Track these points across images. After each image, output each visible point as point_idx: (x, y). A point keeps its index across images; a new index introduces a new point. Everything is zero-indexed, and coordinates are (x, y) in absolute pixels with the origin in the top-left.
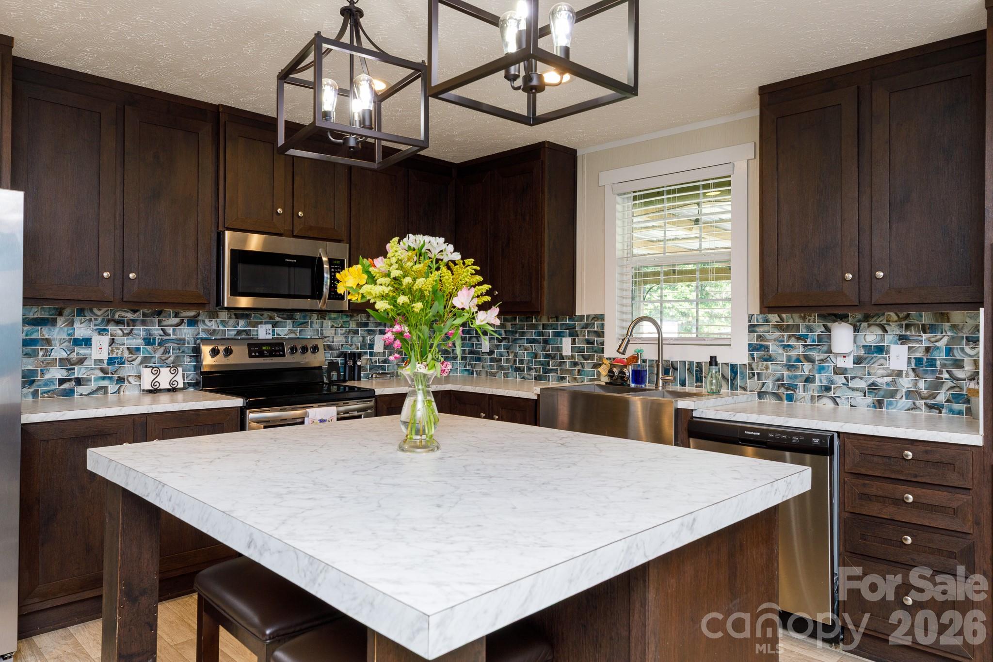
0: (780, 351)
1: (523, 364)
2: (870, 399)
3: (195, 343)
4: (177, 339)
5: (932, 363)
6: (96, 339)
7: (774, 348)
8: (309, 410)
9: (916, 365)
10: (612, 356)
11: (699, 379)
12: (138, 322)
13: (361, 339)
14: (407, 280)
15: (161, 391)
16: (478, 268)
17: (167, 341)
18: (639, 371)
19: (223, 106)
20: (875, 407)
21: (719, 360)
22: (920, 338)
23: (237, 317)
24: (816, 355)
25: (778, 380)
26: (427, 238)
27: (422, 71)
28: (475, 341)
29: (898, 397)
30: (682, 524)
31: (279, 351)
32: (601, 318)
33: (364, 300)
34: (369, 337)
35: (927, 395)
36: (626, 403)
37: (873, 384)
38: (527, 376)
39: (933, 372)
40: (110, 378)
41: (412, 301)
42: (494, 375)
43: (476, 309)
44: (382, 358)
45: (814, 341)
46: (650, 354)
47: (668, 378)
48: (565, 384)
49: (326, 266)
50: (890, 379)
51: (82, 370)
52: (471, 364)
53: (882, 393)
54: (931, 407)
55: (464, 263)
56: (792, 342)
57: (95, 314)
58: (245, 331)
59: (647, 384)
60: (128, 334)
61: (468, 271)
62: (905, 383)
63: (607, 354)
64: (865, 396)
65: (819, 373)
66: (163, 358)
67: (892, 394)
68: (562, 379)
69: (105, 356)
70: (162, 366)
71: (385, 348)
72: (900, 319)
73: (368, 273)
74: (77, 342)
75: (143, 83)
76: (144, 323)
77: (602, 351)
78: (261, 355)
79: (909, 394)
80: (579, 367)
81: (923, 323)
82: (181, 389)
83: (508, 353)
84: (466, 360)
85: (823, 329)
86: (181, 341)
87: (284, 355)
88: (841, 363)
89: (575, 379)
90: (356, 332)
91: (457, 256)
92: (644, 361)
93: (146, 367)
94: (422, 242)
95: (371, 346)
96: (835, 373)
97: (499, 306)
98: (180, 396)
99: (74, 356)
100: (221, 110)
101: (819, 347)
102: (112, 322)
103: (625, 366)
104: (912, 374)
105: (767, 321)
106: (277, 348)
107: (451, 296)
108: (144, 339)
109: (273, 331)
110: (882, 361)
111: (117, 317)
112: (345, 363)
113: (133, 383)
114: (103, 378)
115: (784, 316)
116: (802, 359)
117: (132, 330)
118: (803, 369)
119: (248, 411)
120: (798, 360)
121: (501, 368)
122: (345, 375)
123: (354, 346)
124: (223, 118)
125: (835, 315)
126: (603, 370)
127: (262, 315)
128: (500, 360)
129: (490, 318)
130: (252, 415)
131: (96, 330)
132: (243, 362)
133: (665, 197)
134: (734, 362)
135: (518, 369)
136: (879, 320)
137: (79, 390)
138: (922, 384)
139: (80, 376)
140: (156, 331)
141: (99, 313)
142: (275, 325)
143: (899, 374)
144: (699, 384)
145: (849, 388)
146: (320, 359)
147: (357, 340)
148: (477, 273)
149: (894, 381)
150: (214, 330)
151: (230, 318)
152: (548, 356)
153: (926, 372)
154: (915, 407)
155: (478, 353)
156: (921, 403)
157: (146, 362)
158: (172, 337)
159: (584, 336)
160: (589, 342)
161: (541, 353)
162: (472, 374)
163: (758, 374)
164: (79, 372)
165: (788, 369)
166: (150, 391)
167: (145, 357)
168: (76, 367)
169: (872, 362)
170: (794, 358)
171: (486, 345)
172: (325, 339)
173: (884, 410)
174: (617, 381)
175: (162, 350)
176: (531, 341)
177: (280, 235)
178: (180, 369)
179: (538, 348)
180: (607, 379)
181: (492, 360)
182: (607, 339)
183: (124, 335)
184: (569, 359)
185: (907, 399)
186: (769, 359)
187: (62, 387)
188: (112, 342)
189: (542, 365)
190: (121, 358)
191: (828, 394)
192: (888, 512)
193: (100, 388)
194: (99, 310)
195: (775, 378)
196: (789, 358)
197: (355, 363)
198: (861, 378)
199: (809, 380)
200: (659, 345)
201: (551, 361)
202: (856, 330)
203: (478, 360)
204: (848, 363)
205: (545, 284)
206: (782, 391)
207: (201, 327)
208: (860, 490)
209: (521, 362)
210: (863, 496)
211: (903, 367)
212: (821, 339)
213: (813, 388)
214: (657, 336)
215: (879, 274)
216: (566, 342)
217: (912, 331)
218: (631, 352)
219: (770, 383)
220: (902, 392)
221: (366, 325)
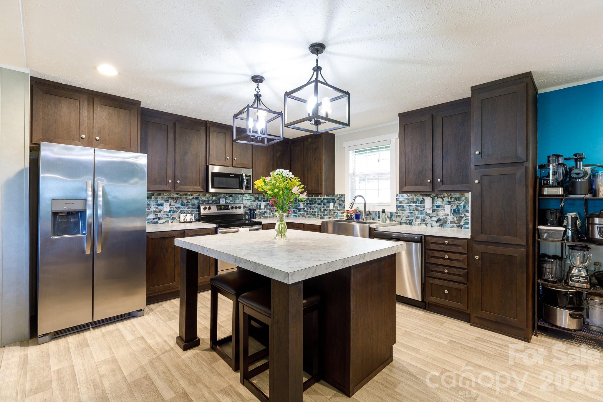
0: (408, 207)
1: (316, 213)
2: (438, 224)
3: (198, 205)
4: (192, 204)
5: (459, 211)
6: (165, 204)
7: (406, 207)
8: (239, 229)
9: (453, 212)
10: (348, 210)
11: (379, 218)
12: (179, 198)
13: (256, 204)
14: (278, 184)
15: (187, 222)
16: (300, 180)
17: (189, 204)
18: (358, 215)
19: (209, 121)
20: (440, 227)
21: (385, 211)
22: (455, 202)
23: (213, 196)
25: (407, 218)
26: (283, 170)
27: (281, 115)
28: (298, 204)
29: (448, 223)
30: (361, 257)
31: (227, 208)
32: (344, 195)
33: (263, 190)
34: (259, 203)
35: (457, 222)
36: (353, 226)
37: (439, 219)
38: (317, 217)
39: (459, 214)
40: (170, 218)
41: (279, 191)
42: (305, 217)
43: (299, 193)
44: (264, 211)
45: (419, 204)
46: (362, 208)
47: (368, 217)
48: (331, 220)
49: (244, 177)
50: (444, 217)
51: (160, 215)
52: (297, 213)
53: (442, 222)
54: (458, 227)
55: (295, 178)
56: (412, 204)
57: (164, 195)
58: (215, 201)
59: (361, 220)
60: (176, 202)
61: (296, 180)
62: (450, 218)
63: (346, 209)
64: (436, 223)
65: (421, 215)
66: (187, 211)
67: (446, 222)
68: (330, 218)
69: (168, 210)
70: (187, 213)
71: (265, 207)
72: (448, 196)
73: (264, 182)
74: (159, 205)
75: (182, 114)
76: (181, 198)
77: (345, 208)
78: (221, 209)
79: (451, 222)
80: (336, 214)
81: (456, 197)
82: (194, 222)
83: (310, 208)
84: (295, 211)
85: (422, 199)
86: (193, 205)
87: (229, 210)
88: (428, 211)
89: (335, 218)
90: (254, 201)
91: (293, 176)
92: (360, 211)
93: (182, 214)
94: (282, 172)
95: (260, 206)
96: (426, 215)
97: (307, 192)
98: (193, 224)
99: (157, 210)
100: (208, 122)
101: (421, 206)
102: (170, 198)
103: (352, 213)
104: (452, 215)
105: (403, 196)
106: (227, 207)
107: (291, 189)
108: (181, 204)
109: (225, 201)
110: (442, 211)
111: (172, 196)
112: (250, 212)
113: (177, 219)
114: (167, 218)
115: (409, 195)
116: (415, 210)
117: (177, 201)
118: (415, 214)
119: (218, 229)
120: (414, 210)
121: (307, 214)
122: (250, 217)
123: (254, 206)
124: (208, 125)
125: (426, 194)
126: (345, 215)
127: (221, 195)
128: (307, 211)
129: (304, 196)
130: (219, 230)
131: (165, 201)
132: (215, 212)
133: (367, 151)
134: (391, 211)
135: (314, 215)
136: (441, 196)
137: (159, 222)
138: (455, 219)
139: (160, 217)
140: (185, 202)
141: (166, 195)
142: (226, 199)
143: (448, 215)
144: (379, 219)
145: (431, 220)
146: (241, 211)
147: (255, 204)
148: (299, 181)
149: (446, 217)
150: (205, 201)
151: (210, 196)
152: (325, 210)
153: (457, 214)
154: (453, 227)
155: (299, 209)
156: (455, 225)
157: (181, 212)
158: (190, 203)
159: (338, 202)
160: (340, 205)
161: (322, 209)
162: (297, 216)
163: (400, 215)
164: (159, 215)
165: (410, 214)
166: (183, 222)
167: (181, 210)
168: (158, 214)
169: (439, 211)
170: (412, 210)
171: (302, 206)
172: (244, 204)
173: (443, 228)
174: (350, 219)
175: (187, 208)
176: (319, 204)
177: (228, 166)
178: (193, 214)
179: (321, 207)
180: (346, 218)
181: (304, 211)
182: (346, 204)
183: (174, 202)
184: (333, 211)
185: (450, 224)
186: (404, 210)
187: (154, 221)
188: (170, 205)
189: (323, 213)
190: (173, 211)
191: (424, 223)
192: (440, 261)
193: (166, 221)
194: (166, 194)
195: (406, 217)
196: (410, 210)
197: (254, 212)
198: (435, 217)
199: (417, 218)
200: (365, 205)
201: (326, 212)
202: (433, 199)
203: (299, 211)
204: (430, 211)
205: (324, 183)
206: (408, 222)
207: (200, 199)
208: (431, 254)
209: (315, 212)
210: (432, 257)
211: (449, 213)
212: (421, 203)
213: (419, 220)
214: (364, 202)
215: (439, 180)
216: (332, 205)
217: (452, 200)
218: (354, 208)
219: (404, 219)
220: (449, 221)
221: (258, 198)
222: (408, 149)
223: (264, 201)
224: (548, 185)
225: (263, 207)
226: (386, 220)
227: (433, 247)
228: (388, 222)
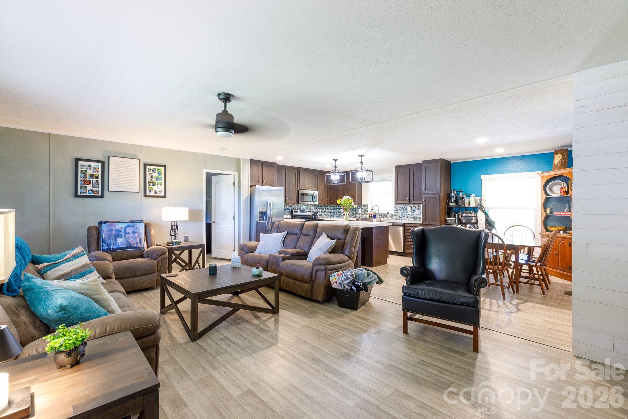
2: (413, 219)
3: (291, 210)
7: (399, 211)
10: (370, 213)
11: (386, 217)
17: (287, 210)
18: (375, 215)
19: (299, 167)
21: (389, 213)
24: (405, 212)
28: (339, 210)
32: (367, 205)
34: (319, 209)
37: (414, 217)
38: (351, 217)
44: (321, 214)
46: (377, 212)
47: (380, 217)
52: (338, 215)
56: (402, 210)
58: (299, 208)
62: (418, 216)
63: (368, 213)
65: (406, 215)
66: (287, 213)
67: (417, 218)
68: (359, 217)
72: (416, 206)
78: (302, 212)
80: (363, 215)
85: (406, 207)
86: (289, 210)
87: (305, 213)
90: (316, 208)
95: (319, 211)
96: (408, 215)
98: (290, 219)
103: (372, 215)
105: (397, 206)
106: (304, 211)
108: (284, 209)
109: (303, 208)
115: (400, 205)
118: (403, 214)
122: (315, 217)
123: (316, 211)
124: (299, 169)
125: (407, 205)
126: (368, 216)
127: (301, 205)
134: (392, 213)
136: (414, 205)
145: (410, 217)
146: (311, 214)
150: (294, 208)
151: (296, 205)
160: (365, 210)
161: (355, 213)
163: (396, 215)
165: (401, 214)
169: (414, 213)
170: (402, 212)
172: (311, 210)
173: (415, 221)
174: (371, 218)
177: (307, 190)
178: (290, 215)
179: (354, 211)
182: (368, 209)
184: (361, 214)
186: (398, 213)
189: (355, 215)
191: (407, 218)
197: (316, 214)
199: (404, 216)
200: (379, 210)
201: (357, 214)
202: (411, 207)
203: (340, 214)
204: (410, 213)
205: (356, 198)
206: (400, 218)
207: (292, 207)
208: (407, 231)
209: (350, 214)
210: (407, 232)
211: (418, 214)
212: (406, 209)
213: (405, 218)
214: (378, 209)
215: (412, 199)
216: (360, 210)
217: (419, 208)
218: (373, 212)
219: (398, 217)
220: (418, 218)
221: (318, 207)
222: (399, 183)
223: (321, 208)
224: (451, 202)
225: (320, 211)
226: (389, 218)
227: (408, 228)
228: (390, 218)
